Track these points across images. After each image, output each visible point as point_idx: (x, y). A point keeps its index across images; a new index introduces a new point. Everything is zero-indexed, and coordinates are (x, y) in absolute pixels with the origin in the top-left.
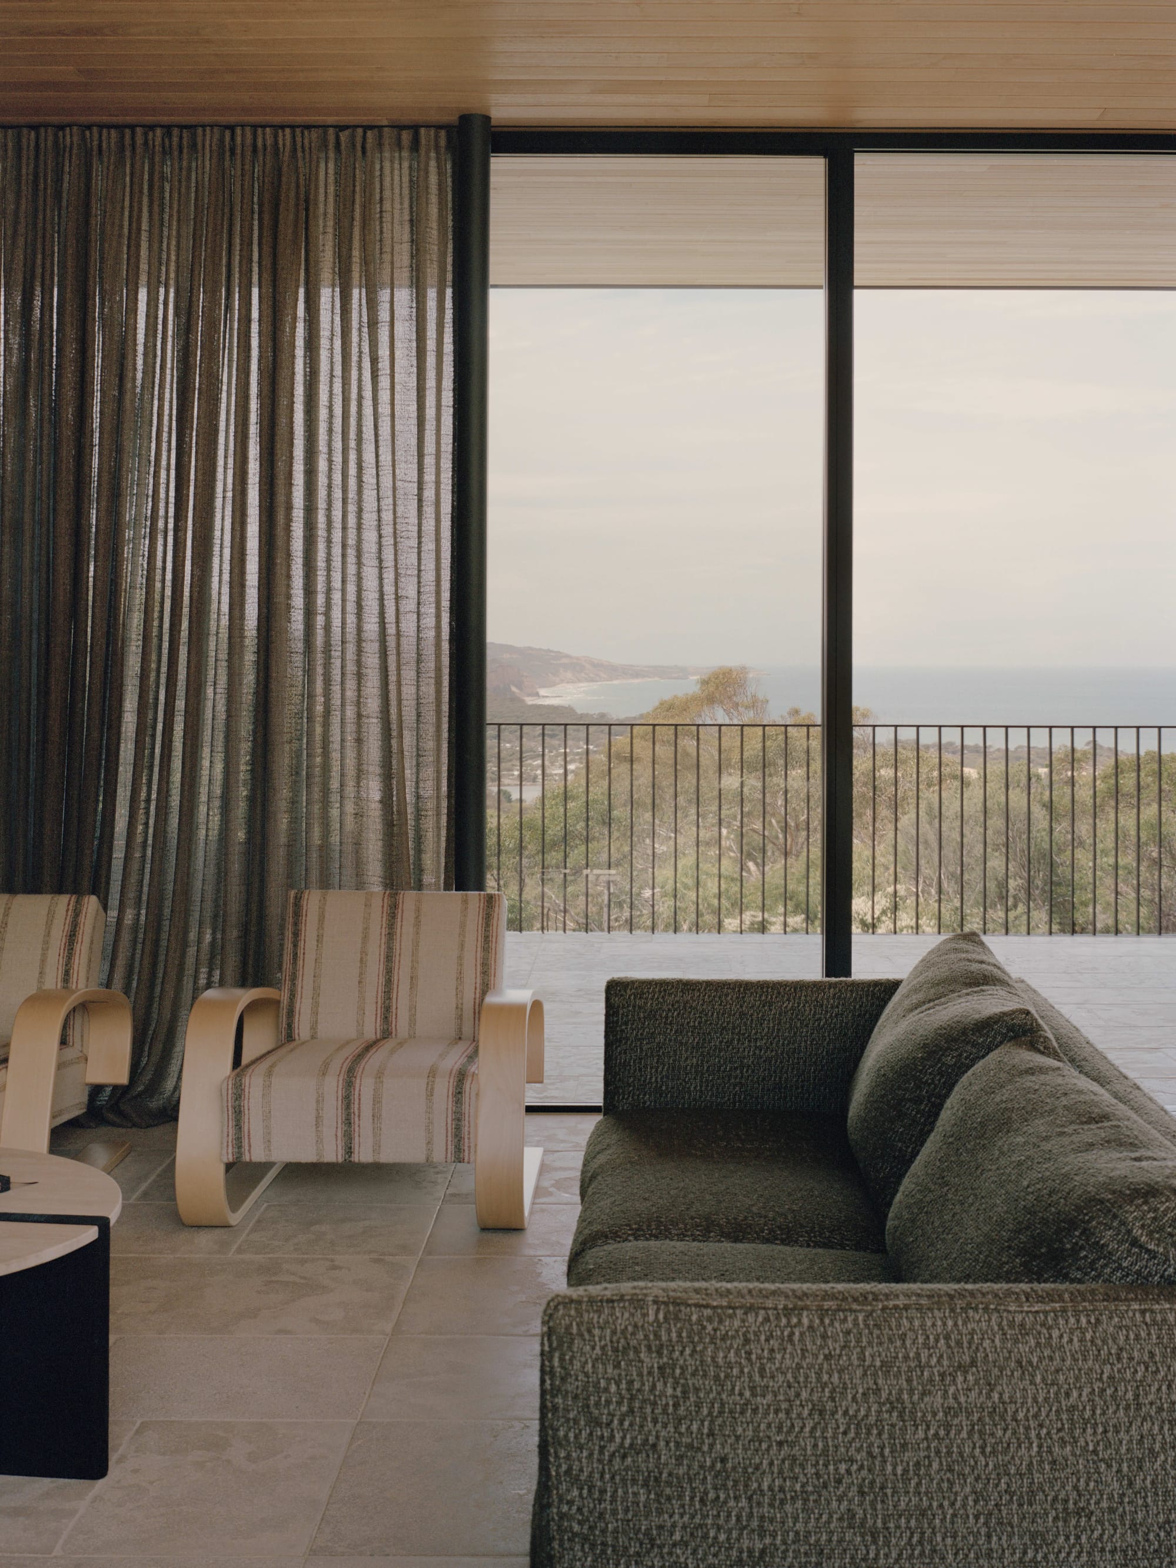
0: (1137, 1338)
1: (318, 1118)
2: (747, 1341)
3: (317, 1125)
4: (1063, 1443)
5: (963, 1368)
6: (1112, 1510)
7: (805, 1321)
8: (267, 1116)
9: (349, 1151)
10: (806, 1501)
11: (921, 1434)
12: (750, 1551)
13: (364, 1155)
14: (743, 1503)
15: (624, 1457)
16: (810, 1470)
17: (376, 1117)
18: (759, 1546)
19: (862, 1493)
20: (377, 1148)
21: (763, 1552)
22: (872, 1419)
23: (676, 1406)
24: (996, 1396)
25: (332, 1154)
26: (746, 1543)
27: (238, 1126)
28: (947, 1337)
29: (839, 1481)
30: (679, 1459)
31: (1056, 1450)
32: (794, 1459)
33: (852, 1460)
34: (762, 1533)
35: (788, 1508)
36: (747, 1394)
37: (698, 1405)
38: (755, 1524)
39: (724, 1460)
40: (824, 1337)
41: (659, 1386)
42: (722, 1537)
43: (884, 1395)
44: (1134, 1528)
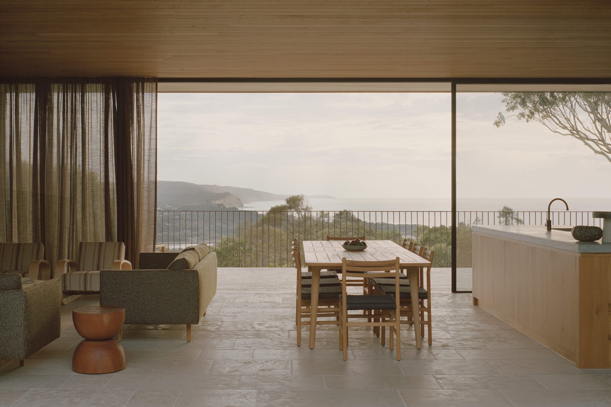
0: (169, 275)
1: (80, 282)
2: (123, 275)
3: (79, 283)
4: (160, 287)
5: (148, 278)
6: (166, 295)
7: (130, 273)
8: (70, 282)
9: (85, 288)
10: (130, 294)
11: (143, 286)
12: (124, 300)
13: (88, 289)
14: (123, 294)
15: (109, 289)
16: (131, 290)
17: (91, 282)
18: (125, 299)
19: (137, 293)
20: (91, 288)
21: (125, 300)
22: (138, 284)
23: (115, 283)
24: (152, 282)
25: (82, 289)
26: (123, 299)
27: (65, 283)
28: (147, 275)
29: (134, 292)
30: (115, 289)
31: (159, 288)
32: (129, 289)
33: (135, 289)
34: (125, 298)
35: (128, 295)
36: (123, 281)
37: (118, 283)
38: (124, 297)
39: (120, 289)
40: (133, 275)
41: (113, 281)
42: (120, 298)
43: (139, 281)
44: (168, 297)
